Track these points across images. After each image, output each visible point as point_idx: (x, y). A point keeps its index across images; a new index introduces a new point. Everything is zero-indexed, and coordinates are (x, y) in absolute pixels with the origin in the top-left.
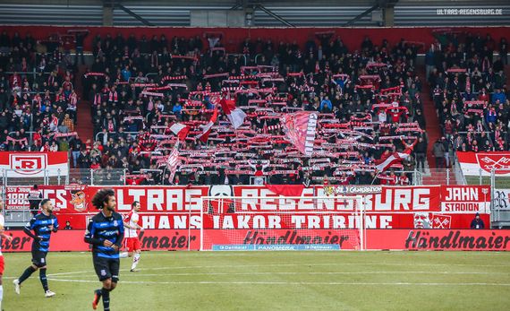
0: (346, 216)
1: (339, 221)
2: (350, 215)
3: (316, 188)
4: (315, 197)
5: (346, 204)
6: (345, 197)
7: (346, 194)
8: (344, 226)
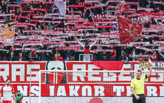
0: (158, 86)
1: (152, 90)
2: (161, 85)
3: (133, 64)
4: (132, 71)
5: (157, 76)
6: (157, 71)
7: (158, 69)
8: (156, 95)
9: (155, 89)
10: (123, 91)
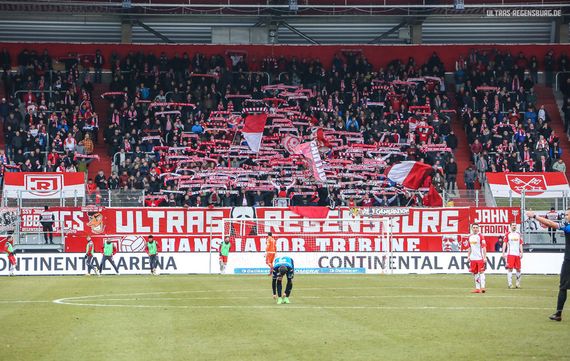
0: (372, 239)
1: (365, 243)
2: (377, 237)
3: (341, 210)
4: (340, 219)
5: (372, 226)
6: (371, 219)
7: (372, 216)
8: (370, 249)
9: (369, 241)
10: (329, 244)
